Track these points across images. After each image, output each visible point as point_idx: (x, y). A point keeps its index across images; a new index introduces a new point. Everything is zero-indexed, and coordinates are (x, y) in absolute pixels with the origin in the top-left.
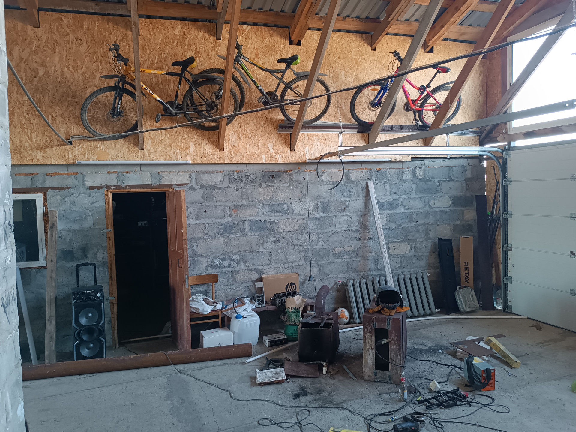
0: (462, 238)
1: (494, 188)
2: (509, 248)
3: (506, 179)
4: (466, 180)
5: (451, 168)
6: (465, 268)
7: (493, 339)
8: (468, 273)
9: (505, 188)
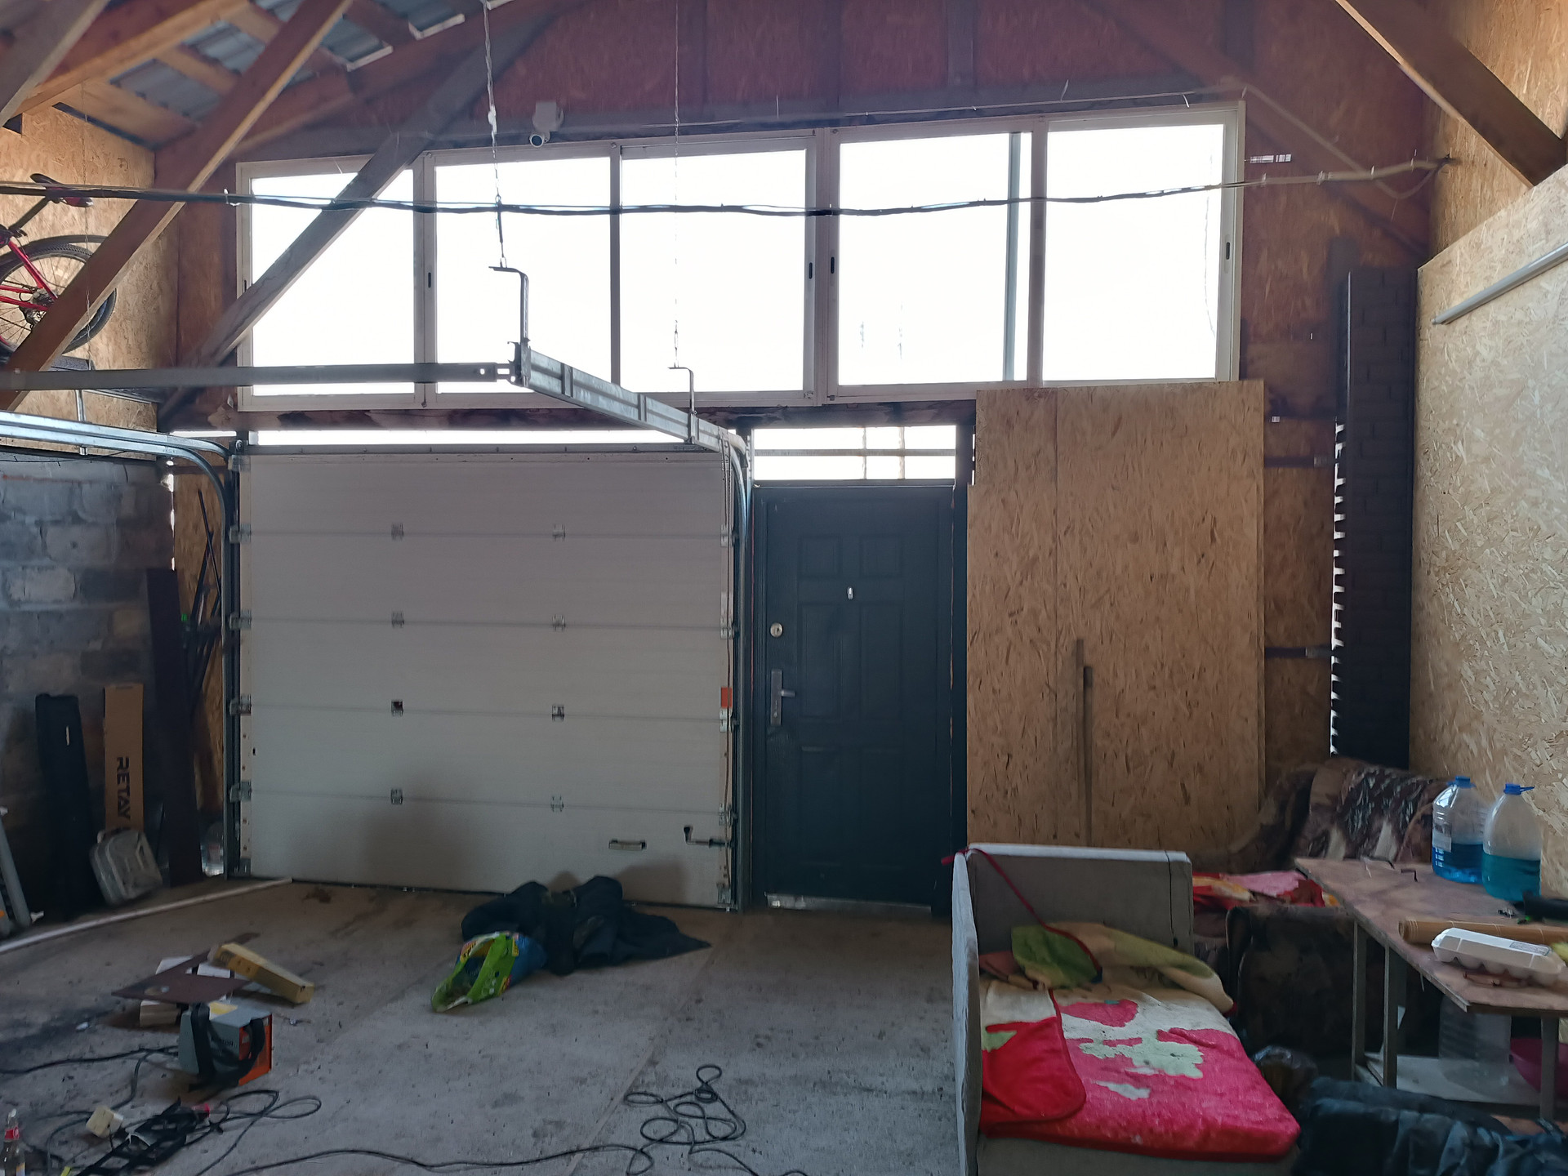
0: (111, 689)
1: (199, 551)
2: (244, 708)
3: (236, 527)
4: (121, 523)
5: (76, 485)
6: (119, 776)
7: (234, 948)
8: (128, 790)
9: (233, 551)
